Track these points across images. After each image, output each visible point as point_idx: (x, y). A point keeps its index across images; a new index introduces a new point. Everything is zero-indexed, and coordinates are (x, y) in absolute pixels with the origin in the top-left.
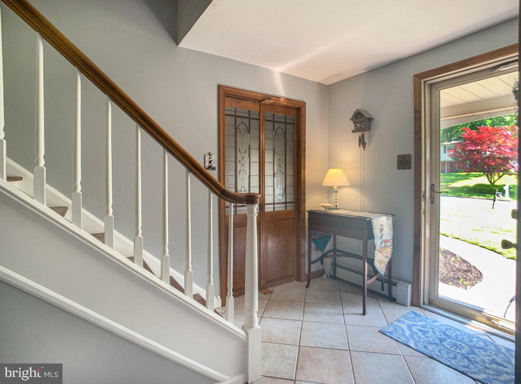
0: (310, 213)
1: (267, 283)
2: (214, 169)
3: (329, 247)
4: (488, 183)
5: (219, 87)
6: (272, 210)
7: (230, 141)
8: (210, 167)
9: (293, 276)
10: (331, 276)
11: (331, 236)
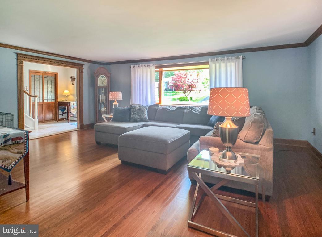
0: (59, 102)
1: (45, 121)
2: (27, 90)
3: (66, 111)
4: (185, 96)
5: (29, 70)
6: (47, 101)
7: (33, 83)
8: (26, 90)
9: (54, 119)
10: (67, 120)
11: (66, 109)
